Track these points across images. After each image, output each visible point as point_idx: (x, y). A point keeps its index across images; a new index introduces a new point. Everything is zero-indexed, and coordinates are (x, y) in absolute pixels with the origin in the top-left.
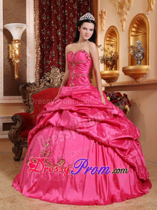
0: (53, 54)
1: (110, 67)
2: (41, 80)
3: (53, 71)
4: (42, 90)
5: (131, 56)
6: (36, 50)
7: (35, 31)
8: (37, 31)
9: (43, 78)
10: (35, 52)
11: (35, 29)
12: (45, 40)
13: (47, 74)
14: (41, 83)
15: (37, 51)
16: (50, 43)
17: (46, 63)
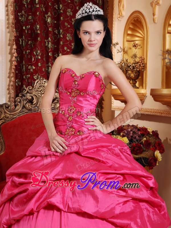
0: (38, 55)
1: (131, 82)
2: (18, 100)
3: (37, 84)
4: (20, 115)
5: (167, 68)
6: (9, 47)
7: (7, 15)
8: (12, 17)
9: (20, 95)
10: (8, 51)
11: (7, 13)
12: (25, 30)
13: (27, 89)
14: (17, 105)
15: (11, 49)
16: (34, 36)
17: (27, 69)
